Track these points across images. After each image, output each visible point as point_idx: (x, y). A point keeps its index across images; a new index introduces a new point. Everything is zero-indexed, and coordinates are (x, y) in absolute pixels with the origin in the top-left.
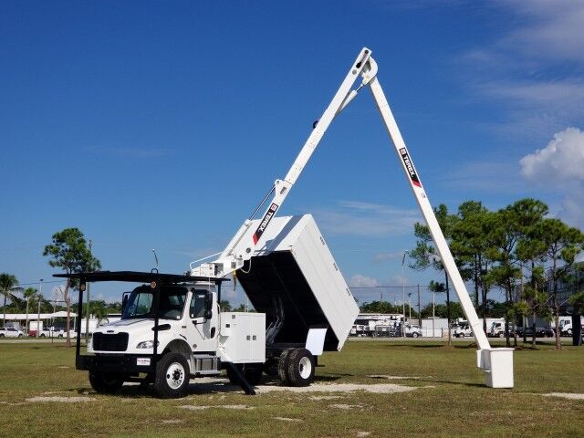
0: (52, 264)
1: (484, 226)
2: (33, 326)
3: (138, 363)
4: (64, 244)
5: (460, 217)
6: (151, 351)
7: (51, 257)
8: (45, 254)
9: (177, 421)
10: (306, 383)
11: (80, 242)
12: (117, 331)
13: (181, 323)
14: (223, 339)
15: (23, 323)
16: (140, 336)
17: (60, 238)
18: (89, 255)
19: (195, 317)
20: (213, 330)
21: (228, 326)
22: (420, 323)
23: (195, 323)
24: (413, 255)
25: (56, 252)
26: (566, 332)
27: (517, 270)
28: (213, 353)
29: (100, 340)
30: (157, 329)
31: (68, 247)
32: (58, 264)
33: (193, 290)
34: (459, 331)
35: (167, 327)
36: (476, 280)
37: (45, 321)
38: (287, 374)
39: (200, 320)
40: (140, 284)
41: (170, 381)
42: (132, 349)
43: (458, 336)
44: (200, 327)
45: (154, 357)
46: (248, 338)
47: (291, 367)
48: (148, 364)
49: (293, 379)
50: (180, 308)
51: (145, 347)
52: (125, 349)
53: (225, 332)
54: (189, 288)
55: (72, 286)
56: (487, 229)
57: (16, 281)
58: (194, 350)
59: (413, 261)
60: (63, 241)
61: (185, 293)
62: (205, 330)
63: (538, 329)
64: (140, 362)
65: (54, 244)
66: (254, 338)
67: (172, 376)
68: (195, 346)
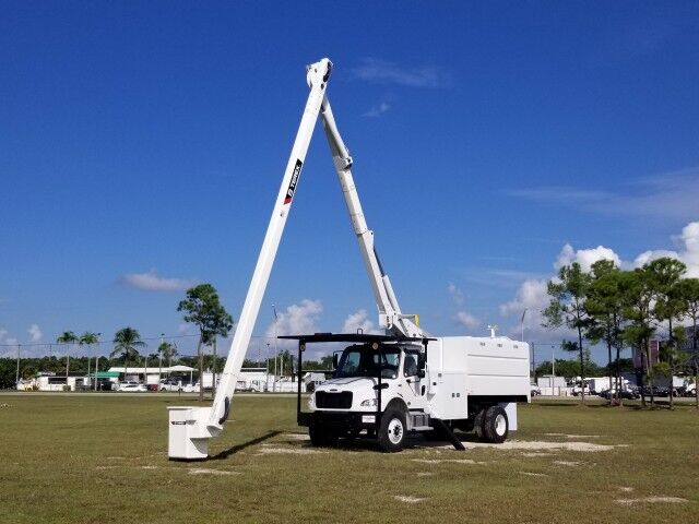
0: (186, 319)
1: (620, 285)
2: (152, 380)
3: (364, 421)
4: (198, 300)
5: (593, 275)
6: (374, 409)
7: (185, 313)
8: (179, 309)
9: (428, 474)
10: (500, 440)
11: (213, 297)
12: (340, 389)
13: (397, 381)
14: (430, 396)
15: (142, 376)
16: (362, 394)
17: (194, 294)
18: (222, 311)
19: (409, 376)
20: (423, 388)
21: (435, 384)
22: (536, 381)
23: (409, 381)
24: (546, 314)
25: (190, 307)
26: (690, 392)
27: (654, 329)
28: (422, 410)
29: (323, 399)
30: (379, 388)
31: (201, 303)
32: (193, 320)
33: (405, 350)
34: (577, 389)
35: (386, 386)
36: (609, 339)
37: (162, 376)
38: (484, 431)
39: (412, 378)
40: (351, 344)
41: (391, 436)
42: (356, 407)
43: (575, 394)
44: (412, 385)
45: (378, 414)
46: (453, 396)
47: (488, 424)
48: (373, 421)
49: (491, 436)
50: (395, 369)
51: (368, 405)
52: (350, 406)
53: (434, 390)
54: (402, 349)
55: (205, 342)
56: (623, 288)
57: (138, 336)
58: (409, 407)
59: (546, 320)
60: (197, 297)
61: (399, 352)
62: (417, 388)
63: (662, 389)
64: (366, 419)
65: (188, 300)
66: (458, 395)
67: (393, 432)
68: (409, 403)
